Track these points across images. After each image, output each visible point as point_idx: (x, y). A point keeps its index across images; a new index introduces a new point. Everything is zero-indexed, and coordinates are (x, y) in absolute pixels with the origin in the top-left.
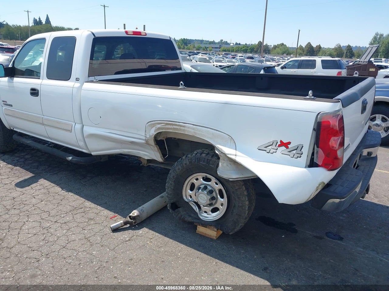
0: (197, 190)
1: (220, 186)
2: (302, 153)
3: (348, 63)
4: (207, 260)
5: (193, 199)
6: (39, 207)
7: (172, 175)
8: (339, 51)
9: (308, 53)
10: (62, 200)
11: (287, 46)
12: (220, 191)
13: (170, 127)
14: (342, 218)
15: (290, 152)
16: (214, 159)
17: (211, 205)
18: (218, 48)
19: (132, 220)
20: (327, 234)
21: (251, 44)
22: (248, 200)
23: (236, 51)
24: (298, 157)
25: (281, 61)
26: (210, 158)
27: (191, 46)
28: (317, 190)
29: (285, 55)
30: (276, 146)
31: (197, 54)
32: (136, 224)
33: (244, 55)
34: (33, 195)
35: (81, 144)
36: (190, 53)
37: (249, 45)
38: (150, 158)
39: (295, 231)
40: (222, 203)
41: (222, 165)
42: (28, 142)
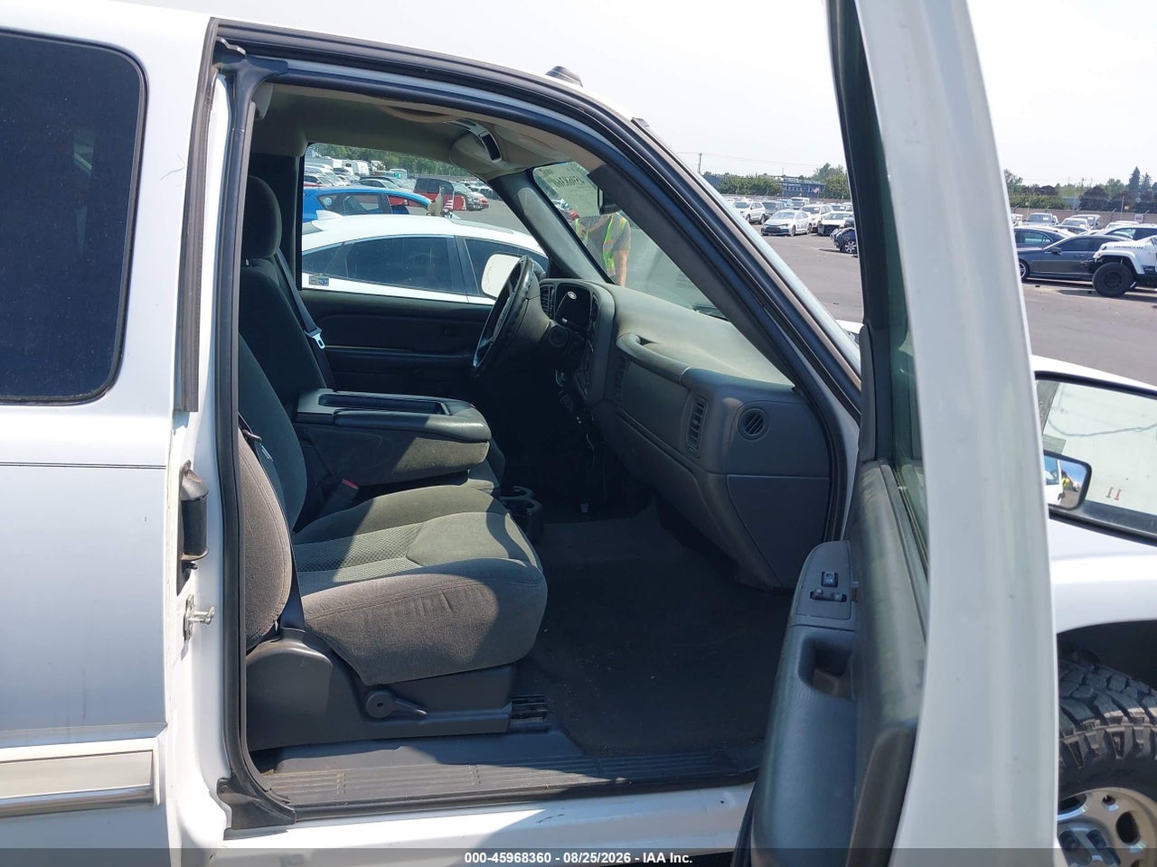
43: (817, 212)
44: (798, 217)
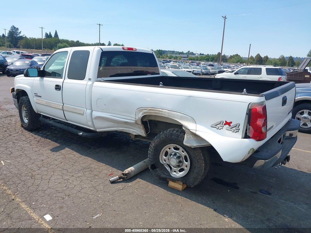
0: (170, 156)
1: (185, 154)
2: (239, 129)
3: (290, 71)
4: (175, 203)
5: (166, 162)
6: (60, 166)
7: (152, 145)
8: (283, 61)
9: (257, 62)
10: (75, 163)
11: (241, 56)
12: (185, 157)
13: (153, 112)
14: (272, 181)
15: (231, 128)
16: (182, 134)
17: (179, 166)
18: (185, 57)
19: (124, 176)
20: (260, 191)
21: (212, 55)
22: (202, 156)
23: (200, 60)
24: (237, 132)
25: (235, 68)
26: (179, 134)
27: (164, 55)
28: (249, 153)
29: (239, 63)
30: (222, 125)
31: (169, 62)
32: (127, 179)
33: (207, 63)
34: (55, 159)
35: (90, 123)
36: (164, 61)
37: (211, 55)
38: (138, 134)
39: (238, 188)
40: (187, 164)
41: (187, 137)
42: (51, 122)
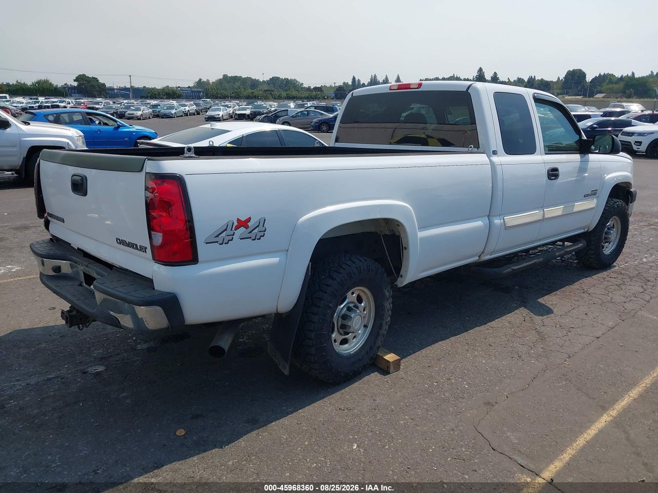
43: (230, 107)
44: (223, 111)
